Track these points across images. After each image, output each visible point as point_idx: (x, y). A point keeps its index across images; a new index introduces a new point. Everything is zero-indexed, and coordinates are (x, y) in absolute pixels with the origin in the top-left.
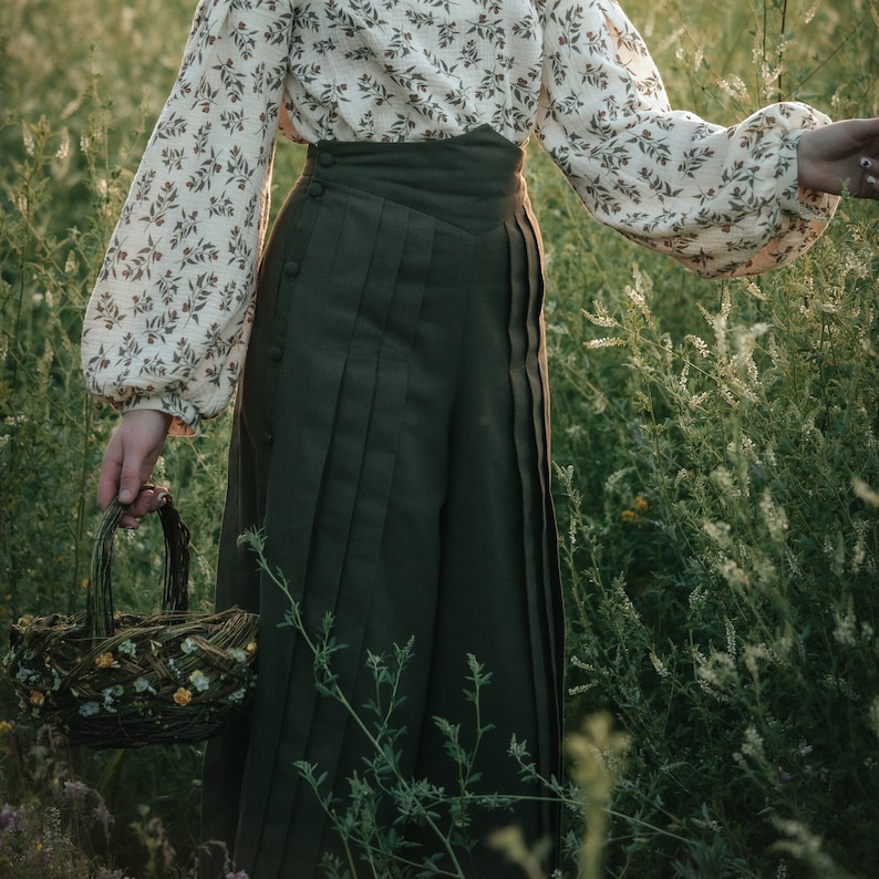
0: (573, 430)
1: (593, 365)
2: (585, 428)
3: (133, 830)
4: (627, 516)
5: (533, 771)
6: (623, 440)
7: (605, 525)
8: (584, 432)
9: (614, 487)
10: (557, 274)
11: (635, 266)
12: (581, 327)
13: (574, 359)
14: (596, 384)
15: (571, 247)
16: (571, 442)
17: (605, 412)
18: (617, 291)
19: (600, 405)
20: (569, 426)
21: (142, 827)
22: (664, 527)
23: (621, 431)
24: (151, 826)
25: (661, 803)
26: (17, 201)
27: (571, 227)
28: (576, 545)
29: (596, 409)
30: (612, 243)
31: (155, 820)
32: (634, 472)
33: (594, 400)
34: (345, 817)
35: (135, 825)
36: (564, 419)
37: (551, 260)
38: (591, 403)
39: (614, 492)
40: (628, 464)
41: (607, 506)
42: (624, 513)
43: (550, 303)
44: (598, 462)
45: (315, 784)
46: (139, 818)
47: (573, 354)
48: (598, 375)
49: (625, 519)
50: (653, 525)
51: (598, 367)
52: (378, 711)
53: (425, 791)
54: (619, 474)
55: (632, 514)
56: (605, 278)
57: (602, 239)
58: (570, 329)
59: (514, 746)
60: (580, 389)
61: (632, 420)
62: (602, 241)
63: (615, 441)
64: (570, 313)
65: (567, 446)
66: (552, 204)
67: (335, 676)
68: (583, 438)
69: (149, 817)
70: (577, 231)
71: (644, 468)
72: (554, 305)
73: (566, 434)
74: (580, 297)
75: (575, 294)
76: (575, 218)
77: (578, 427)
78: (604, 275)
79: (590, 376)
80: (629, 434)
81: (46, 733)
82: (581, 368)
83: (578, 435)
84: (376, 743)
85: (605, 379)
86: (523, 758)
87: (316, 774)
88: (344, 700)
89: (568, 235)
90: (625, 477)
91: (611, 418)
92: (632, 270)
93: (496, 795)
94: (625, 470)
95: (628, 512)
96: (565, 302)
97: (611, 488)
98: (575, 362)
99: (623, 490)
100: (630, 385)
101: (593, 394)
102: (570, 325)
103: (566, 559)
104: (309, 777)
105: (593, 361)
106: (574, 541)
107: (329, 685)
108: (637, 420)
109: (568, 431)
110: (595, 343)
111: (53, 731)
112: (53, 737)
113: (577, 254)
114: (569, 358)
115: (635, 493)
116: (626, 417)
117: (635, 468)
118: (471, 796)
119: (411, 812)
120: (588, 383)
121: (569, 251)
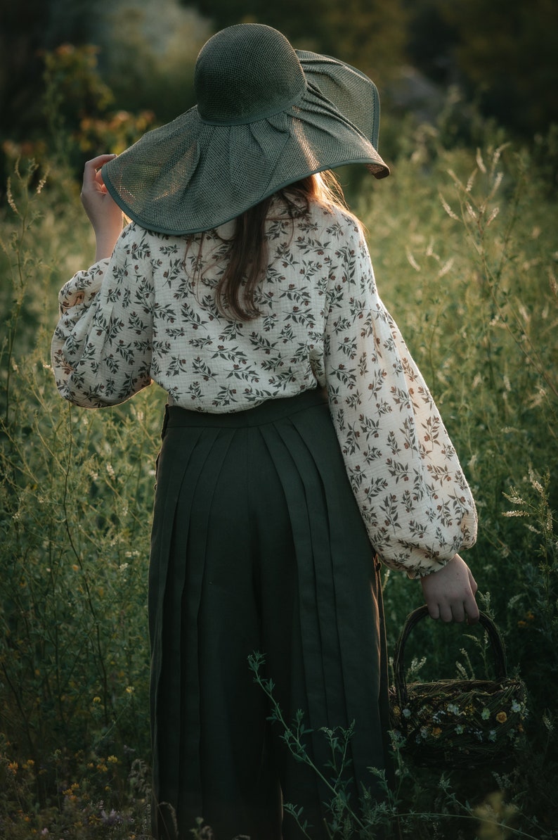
0: (488, 568)
1: (501, 527)
2: (495, 566)
3: (193, 834)
4: (521, 624)
5: (454, 797)
6: (520, 576)
7: (507, 630)
8: (495, 569)
9: (514, 605)
10: (480, 468)
11: (530, 465)
12: (494, 502)
13: (490, 522)
14: (503, 540)
15: (490, 451)
16: (487, 575)
17: (508, 557)
18: (519, 480)
19: (506, 553)
20: (486, 564)
21: (198, 832)
22: (544, 633)
23: (519, 571)
24: (204, 831)
25: (537, 821)
26: (137, 414)
27: (490, 439)
28: (487, 644)
29: (502, 555)
30: (517, 448)
31: (206, 827)
32: (526, 596)
33: (502, 550)
34: (332, 824)
35: (193, 830)
36: (482, 560)
37: (476, 459)
38: (500, 552)
39: (513, 608)
40: (522, 590)
41: (509, 617)
42: (519, 623)
43: (475, 487)
44: (503, 589)
45: (296, 816)
46: (196, 826)
47: (489, 519)
48: (504, 533)
49: (519, 626)
50: (538, 631)
51: (505, 529)
52: (334, 767)
53: (384, 809)
54: (517, 597)
55: (524, 623)
56: (511, 472)
57: (510, 447)
58: (487, 504)
59: (442, 782)
60: (493, 543)
61: (525, 564)
62: (511, 447)
63: (515, 576)
64: (487, 493)
65: (484, 578)
66: (479, 422)
67: (304, 746)
68: (493, 572)
69: (203, 825)
70: (494, 441)
71: (533, 594)
72: (478, 488)
73: (484, 571)
74: (495, 482)
75: (492, 481)
76: (493, 432)
77: (491, 566)
78: (511, 470)
79: (500, 534)
80: (524, 572)
81: (137, 765)
82: (494, 528)
83: (491, 571)
84: (334, 790)
85: (510, 535)
86: (448, 789)
87: (297, 810)
88: (312, 764)
89: (488, 443)
90: (520, 599)
91: (513, 562)
92: (528, 468)
93: (429, 813)
94: (521, 595)
95: (521, 622)
96: (485, 486)
97: (512, 606)
98: (491, 524)
99: (519, 607)
100: (525, 541)
101: (501, 546)
102: (487, 501)
103: (481, 654)
104: (293, 813)
105: (502, 524)
106: (487, 642)
107: (301, 754)
108: (529, 564)
109: (485, 568)
110: (510, 514)
111: (142, 764)
112: (142, 767)
113: (493, 456)
114: (486, 522)
115: (527, 610)
116: (522, 561)
117: (527, 594)
118: (413, 813)
119: (374, 822)
120: (498, 539)
121: (488, 454)
